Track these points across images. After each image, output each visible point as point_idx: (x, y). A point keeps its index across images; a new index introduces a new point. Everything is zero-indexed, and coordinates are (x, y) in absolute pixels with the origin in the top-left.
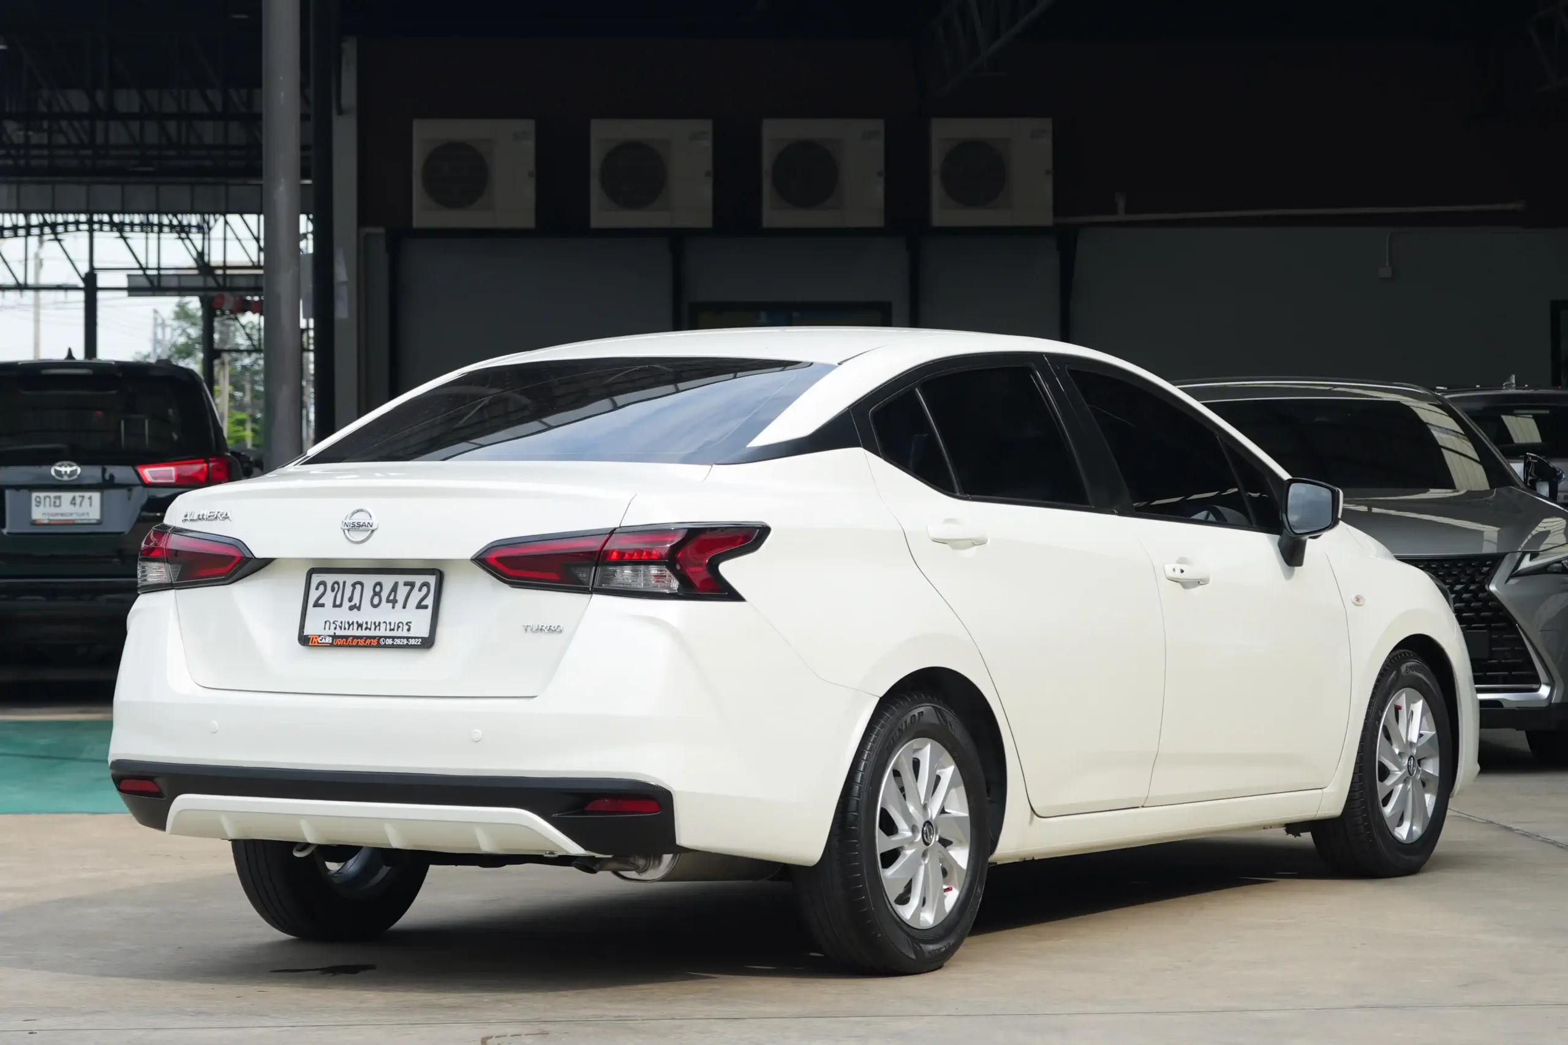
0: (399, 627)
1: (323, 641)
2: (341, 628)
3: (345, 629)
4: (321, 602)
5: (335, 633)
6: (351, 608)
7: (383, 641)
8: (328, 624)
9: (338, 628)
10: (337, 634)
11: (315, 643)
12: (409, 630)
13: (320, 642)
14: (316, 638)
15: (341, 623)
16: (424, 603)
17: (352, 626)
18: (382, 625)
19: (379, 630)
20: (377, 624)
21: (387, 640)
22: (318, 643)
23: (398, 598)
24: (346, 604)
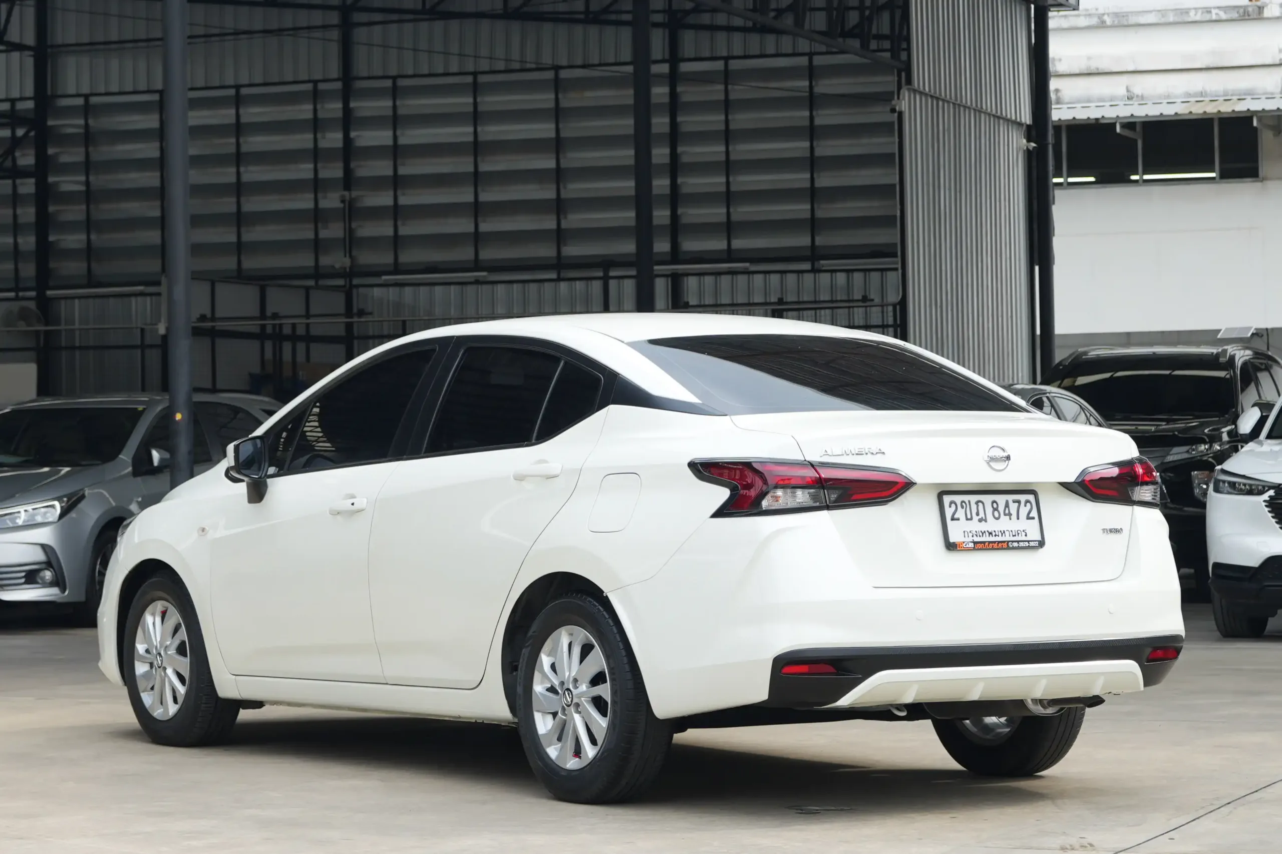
0: (1018, 534)
1: (967, 546)
2: (977, 536)
3: (980, 536)
4: (956, 516)
6: (980, 520)
7: (1011, 544)
10: (975, 540)
11: (960, 547)
12: (1026, 535)
13: (965, 546)
14: (962, 544)
15: (976, 532)
16: (1031, 515)
17: (984, 534)
18: (1006, 532)
20: (1002, 532)
21: (1014, 543)
22: (964, 548)
23: (1011, 512)
24: (975, 518)
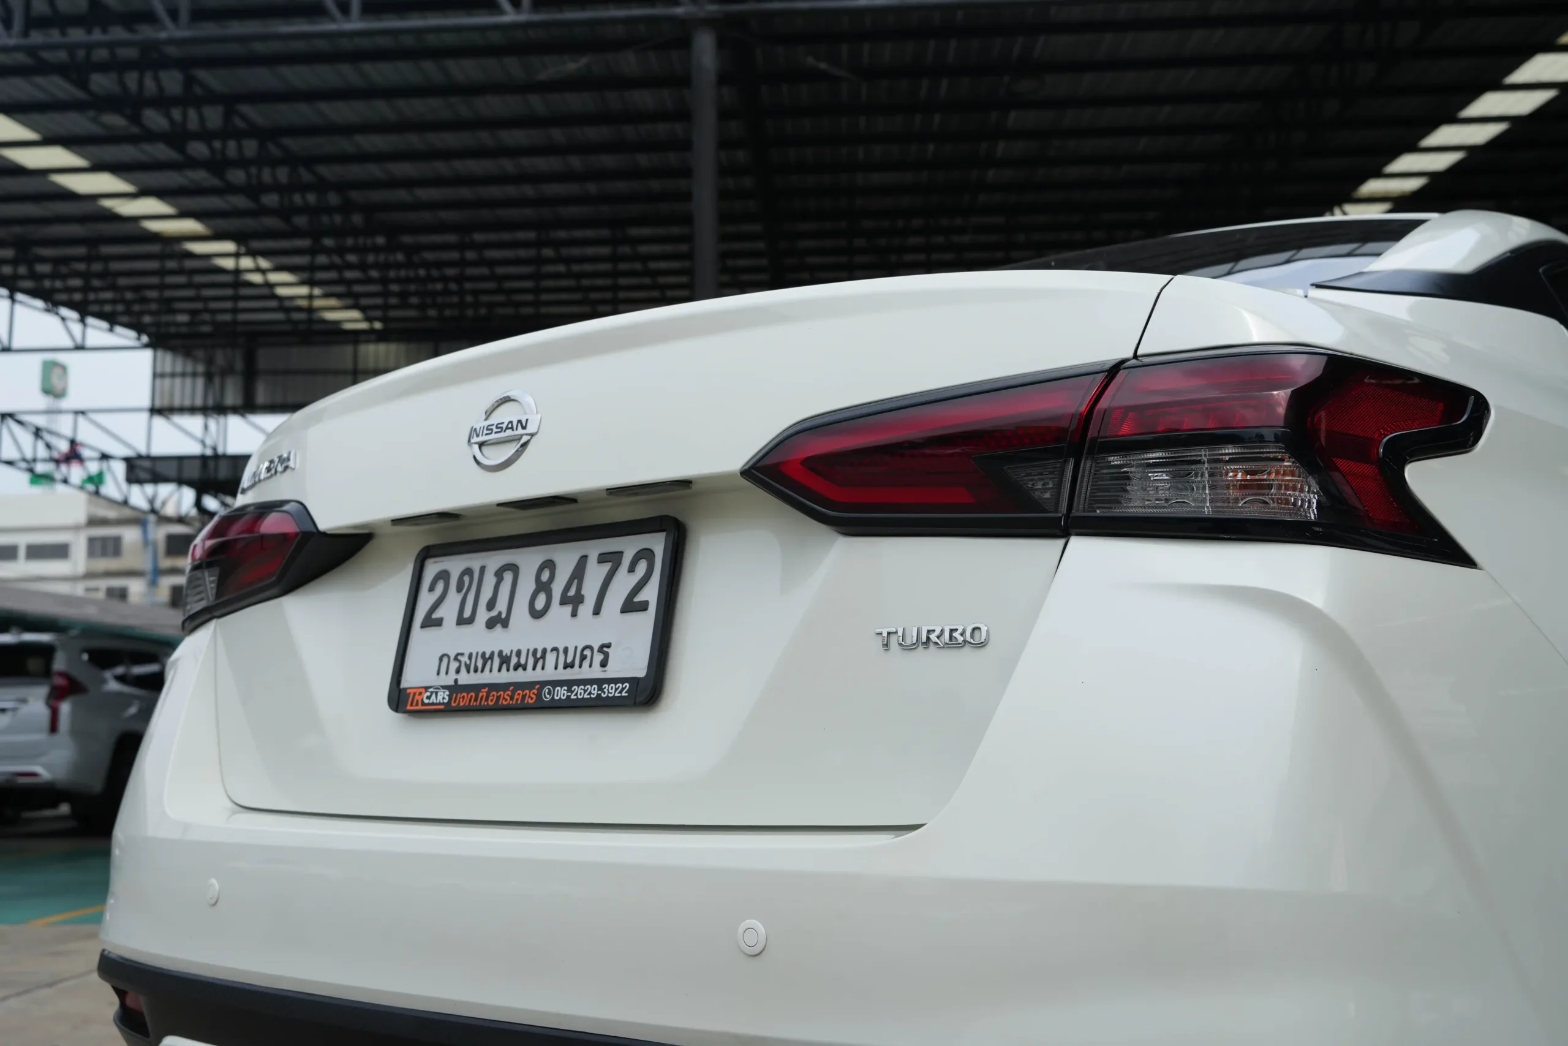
0: (583, 658)
1: (435, 699)
2: (468, 668)
3: (476, 671)
4: (436, 616)
5: (456, 681)
6: (491, 624)
7: (549, 693)
8: (445, 660)
9: (463, 669)
10: (460, 682)
11: (417, 704)
12: (604, 664)
13: (426, 701)
14: (420, 694)
15: (470, 657)
16: (640, 598)
17: (489, 662)
18: (548, 655)
19: (543, 668)
21: (558, 689)
22: (423, 704)
23: (585, 591)
24: (483, 615)
